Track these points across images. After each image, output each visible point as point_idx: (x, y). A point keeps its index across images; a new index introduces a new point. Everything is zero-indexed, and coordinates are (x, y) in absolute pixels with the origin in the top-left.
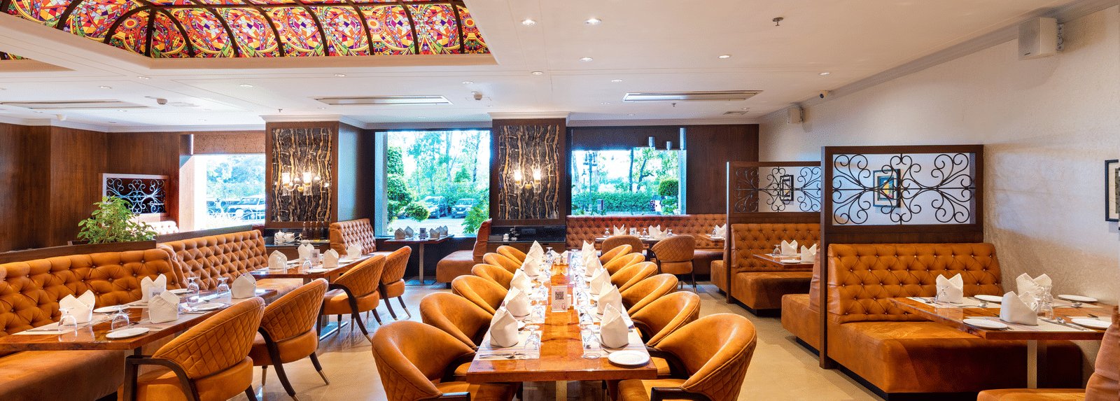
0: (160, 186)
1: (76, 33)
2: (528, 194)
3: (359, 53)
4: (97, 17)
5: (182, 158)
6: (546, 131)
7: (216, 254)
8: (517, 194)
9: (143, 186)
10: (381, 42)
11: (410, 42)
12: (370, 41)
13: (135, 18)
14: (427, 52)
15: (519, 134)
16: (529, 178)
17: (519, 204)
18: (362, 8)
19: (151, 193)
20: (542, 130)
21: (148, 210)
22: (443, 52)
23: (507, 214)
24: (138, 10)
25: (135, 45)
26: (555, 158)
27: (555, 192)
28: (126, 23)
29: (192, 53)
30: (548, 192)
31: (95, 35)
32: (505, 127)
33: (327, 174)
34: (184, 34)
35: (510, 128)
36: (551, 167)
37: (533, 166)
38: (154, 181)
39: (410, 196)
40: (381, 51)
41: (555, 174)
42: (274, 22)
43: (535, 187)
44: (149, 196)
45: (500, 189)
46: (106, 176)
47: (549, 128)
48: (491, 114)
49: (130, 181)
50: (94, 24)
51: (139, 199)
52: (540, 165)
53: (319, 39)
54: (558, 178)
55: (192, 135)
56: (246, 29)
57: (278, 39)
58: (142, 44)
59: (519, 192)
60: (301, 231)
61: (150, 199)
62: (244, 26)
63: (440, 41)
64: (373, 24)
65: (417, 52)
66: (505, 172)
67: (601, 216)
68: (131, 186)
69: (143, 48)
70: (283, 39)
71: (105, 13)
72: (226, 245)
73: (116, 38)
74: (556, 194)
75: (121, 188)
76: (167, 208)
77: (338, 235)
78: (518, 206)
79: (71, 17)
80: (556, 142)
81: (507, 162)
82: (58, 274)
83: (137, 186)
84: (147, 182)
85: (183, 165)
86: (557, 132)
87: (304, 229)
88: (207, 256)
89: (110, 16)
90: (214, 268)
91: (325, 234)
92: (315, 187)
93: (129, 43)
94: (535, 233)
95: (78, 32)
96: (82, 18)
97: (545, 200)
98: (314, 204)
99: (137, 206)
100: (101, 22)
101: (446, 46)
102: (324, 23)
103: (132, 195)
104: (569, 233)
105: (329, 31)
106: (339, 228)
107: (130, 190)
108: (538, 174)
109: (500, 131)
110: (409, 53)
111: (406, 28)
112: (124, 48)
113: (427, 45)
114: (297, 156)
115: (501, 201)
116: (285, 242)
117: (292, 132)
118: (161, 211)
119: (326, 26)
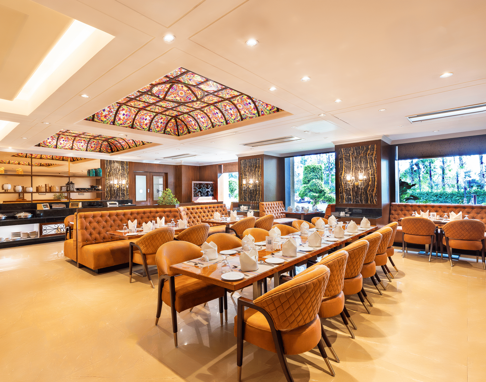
0: (212, 186)
1: (154, 131)
2: (356, 189)
3: (238, 121)
4: (159, 125)
5: (218, 174)
6: (368, 149)
7: (204, 212)
8: (350, 188)
9: (206, 186)
10: (244, 114)
11: (256, 112)
12: (241, 115)
13: (171, 122)
14: (263, 115)
15: (351, 153)
16: (357, 179)
17: (352, 194)
18: (232, 100)
19: (209, 189)
20: (365, 148)
21: (207, 196)
22: (270, 113)
23: (344, 200)
24: (171, 119)
25: (174, 132)
26: (374, 165)
27: (374, 187)
28: (169, 125)
29: (189, 132)
30: (370, 187)
31: (160, 131)
32: (342, 149)
33: (260, 179)
34: (186, 125)
35: (345, 149)
36: (371, 171)
37: (359, 171)
38: (210, 184)
39: (325, 191)
40: (245, 118)
41: (374, 175)
42: (208, 114)
43: (360, 184)
44: (208, 190)
45: (340, 186)
46: (193, 182)
47: (370, 147)
48: (334, 142)
49: (201, 184)
50: (159, 127)
51: (205, 191)
52: (364, 170)
53: (224, 118)
54: (376, 178)
55: (222, 165)
56: (201, 119)
57: (211, 121)
58: (176, 132)
59: (351, 187)
60: (250, 205)
61: (208, 191)
62: (200, 118)
63: (268, 108)
64: (240, 106)
65: (259, 115)
66: (343, 175)
67: (425, 204)
68: (202, 186)
69: (177, 133)
70: (213, 121)
71: (161, 123)
72: (209, 209)
73: (167, 131)
74: (375, 188)
75: (198, 187)
76: (214, 195)
77: (263, 208)
78: (351, 196)
79: (152, 126)
80: (374, 155)
81: (344, 170)
82: (146, 214)
83: (204, 186)
84: (207, 184)
85: (219, 177)
86: (375, 149)
87: (251, 205)
88: (200, 213)
89: (164, 123)
90: (202, 218)
91: (258, 208)
92: (255, 185)
93: (172, 132)
94: (361, 212)
95: (155, 131)
96: (155, 126)
97: (368, 192)
98: (255, 193)
99: (204, 194)
100: (161, 126)
101: (271, 110)
102: (223, 110)
103: (202, 189)
104: (392, 214)
105: (226, 113)
106: (263, 205)
107: (201, 188)
108: (362, 176)
109: (339, 152)
110: (256, 116)
111: (252, 105)
112: (170, 134)
113: (263, 112)
114: (249, 172)
115: (341, 192)
116: (244, 210)
117: (247, 161)
118: (212, 196)
119: (224, 112)
